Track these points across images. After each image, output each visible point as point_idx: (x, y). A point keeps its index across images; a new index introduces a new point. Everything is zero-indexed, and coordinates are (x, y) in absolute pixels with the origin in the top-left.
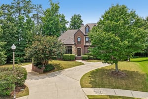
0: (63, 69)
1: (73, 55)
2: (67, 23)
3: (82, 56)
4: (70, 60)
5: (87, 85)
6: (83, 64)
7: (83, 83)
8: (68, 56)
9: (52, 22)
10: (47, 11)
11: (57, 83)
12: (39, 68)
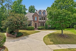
0: (29, 34)
1: (32, 27)
2: (26, 10)
3: (37, 27)
4: (31, 30)
5: (49, 43)
6: (40, 32)
7: (46, 42)
8: (30, 27)
9: (18, 8)
10: (14, 2)
11: (28, 43)
12: (12, 34)
